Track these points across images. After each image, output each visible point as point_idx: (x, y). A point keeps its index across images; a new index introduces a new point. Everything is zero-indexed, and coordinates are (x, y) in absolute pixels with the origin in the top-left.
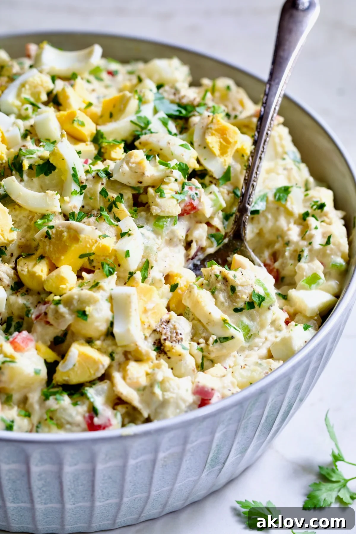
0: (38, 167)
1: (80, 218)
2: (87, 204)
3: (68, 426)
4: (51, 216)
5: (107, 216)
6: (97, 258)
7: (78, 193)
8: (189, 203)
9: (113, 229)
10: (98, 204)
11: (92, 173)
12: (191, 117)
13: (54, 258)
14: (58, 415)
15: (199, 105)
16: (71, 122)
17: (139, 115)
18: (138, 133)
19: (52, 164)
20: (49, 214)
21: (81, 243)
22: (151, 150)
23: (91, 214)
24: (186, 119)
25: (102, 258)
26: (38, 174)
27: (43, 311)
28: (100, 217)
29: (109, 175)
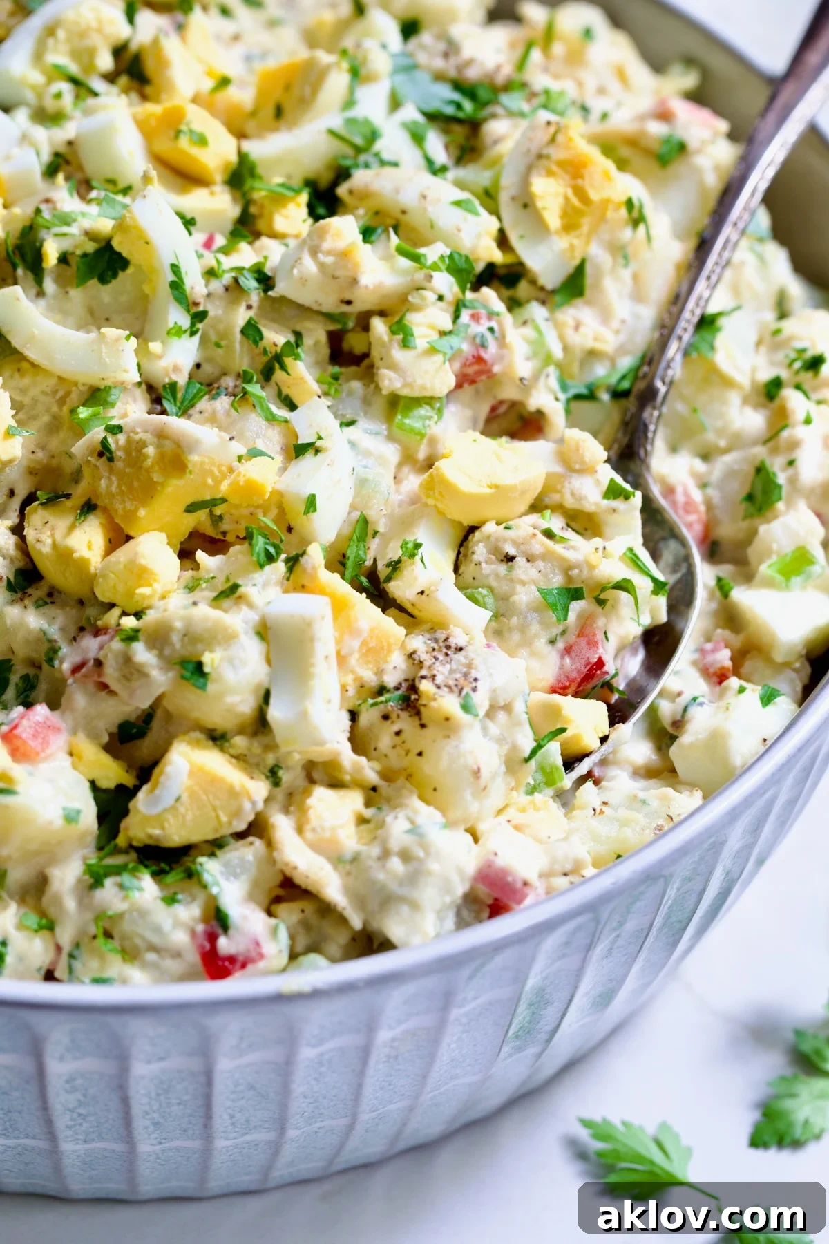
0: (83, 260)
1: (190, 398)
2: (210, 360)
3: (151, 957)
4: (113, 391)
5: (260, 397)
6: (233, 511)
7: (185, 331)
8: (473, 357)
9: (276, 432)
10: (237, 360)
11: (222, 276)
12: (485, 120)
13: (120, 512)
14: (126, 926)
15: (507, 87)
16: (172, 134)
17: (352, 113)
18: (347, 163)
19: (119, 254)
20: (110, 387)
21: (192, 477)
22: (377, 213)
23: (218, 388)
24: (474, 126)
25: (245, 512)
26: (82, 280)
27: (92, 655)
28: (241, 398)
29: (266, 281)
